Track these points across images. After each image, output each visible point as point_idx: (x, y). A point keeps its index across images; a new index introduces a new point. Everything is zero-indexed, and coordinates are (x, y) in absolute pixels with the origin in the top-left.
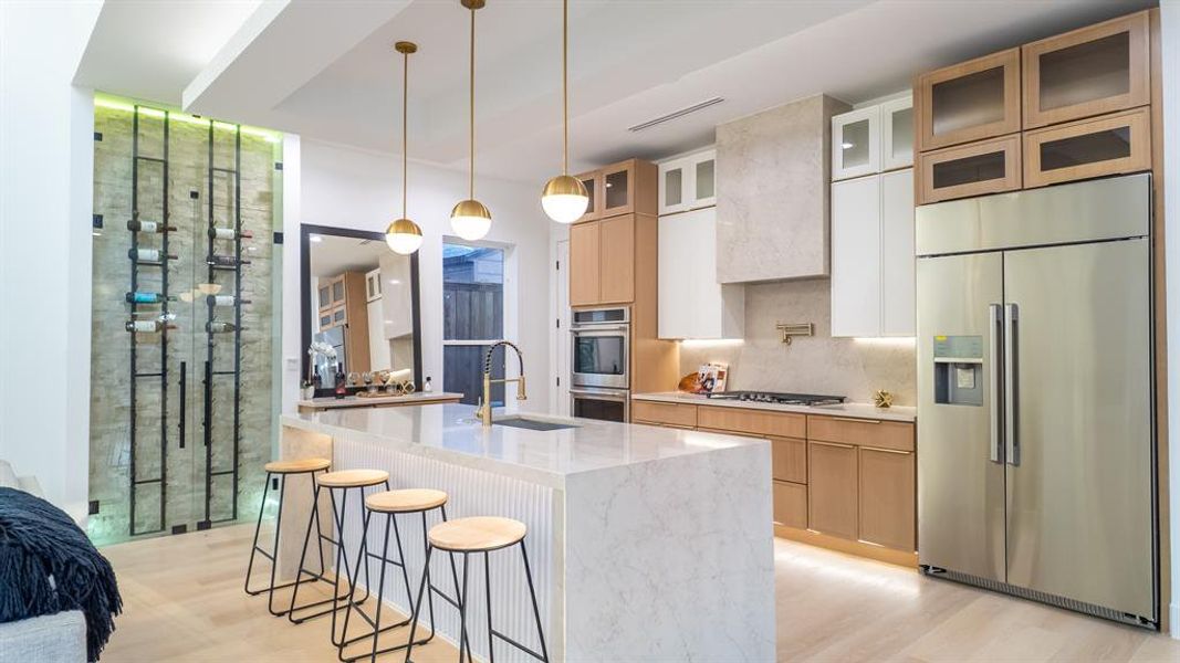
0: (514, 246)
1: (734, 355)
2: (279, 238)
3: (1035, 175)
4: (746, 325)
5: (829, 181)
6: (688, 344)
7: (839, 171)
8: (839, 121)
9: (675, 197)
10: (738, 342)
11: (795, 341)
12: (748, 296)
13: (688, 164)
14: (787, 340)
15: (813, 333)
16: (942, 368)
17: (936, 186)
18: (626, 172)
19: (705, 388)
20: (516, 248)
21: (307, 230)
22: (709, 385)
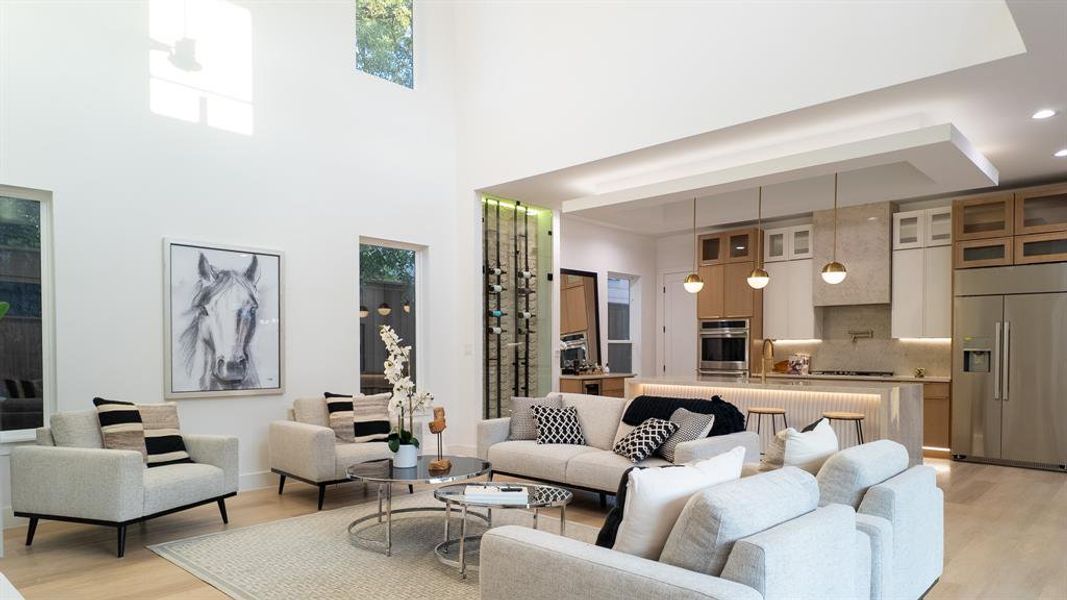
0: (638, 277)
1: (814, 349)
2: (550, 277)
3: (1021, 258)
4: (824, 330)
5: (891, 250)
6: (778, 343)
7: (897, 245)
8: (898, 216)
9: (777, 251)
10: (819, 341)
11: (860, 342)
12: (827, 315)
13: (788, 232)
14: (855, 340)
15: (872, 336)
16: (967, 354)
17: (965, 260)
18: (747, 235)
19: (796, 370)
20: (640, 279)
21: (564, 272)
22: (797, 367)
